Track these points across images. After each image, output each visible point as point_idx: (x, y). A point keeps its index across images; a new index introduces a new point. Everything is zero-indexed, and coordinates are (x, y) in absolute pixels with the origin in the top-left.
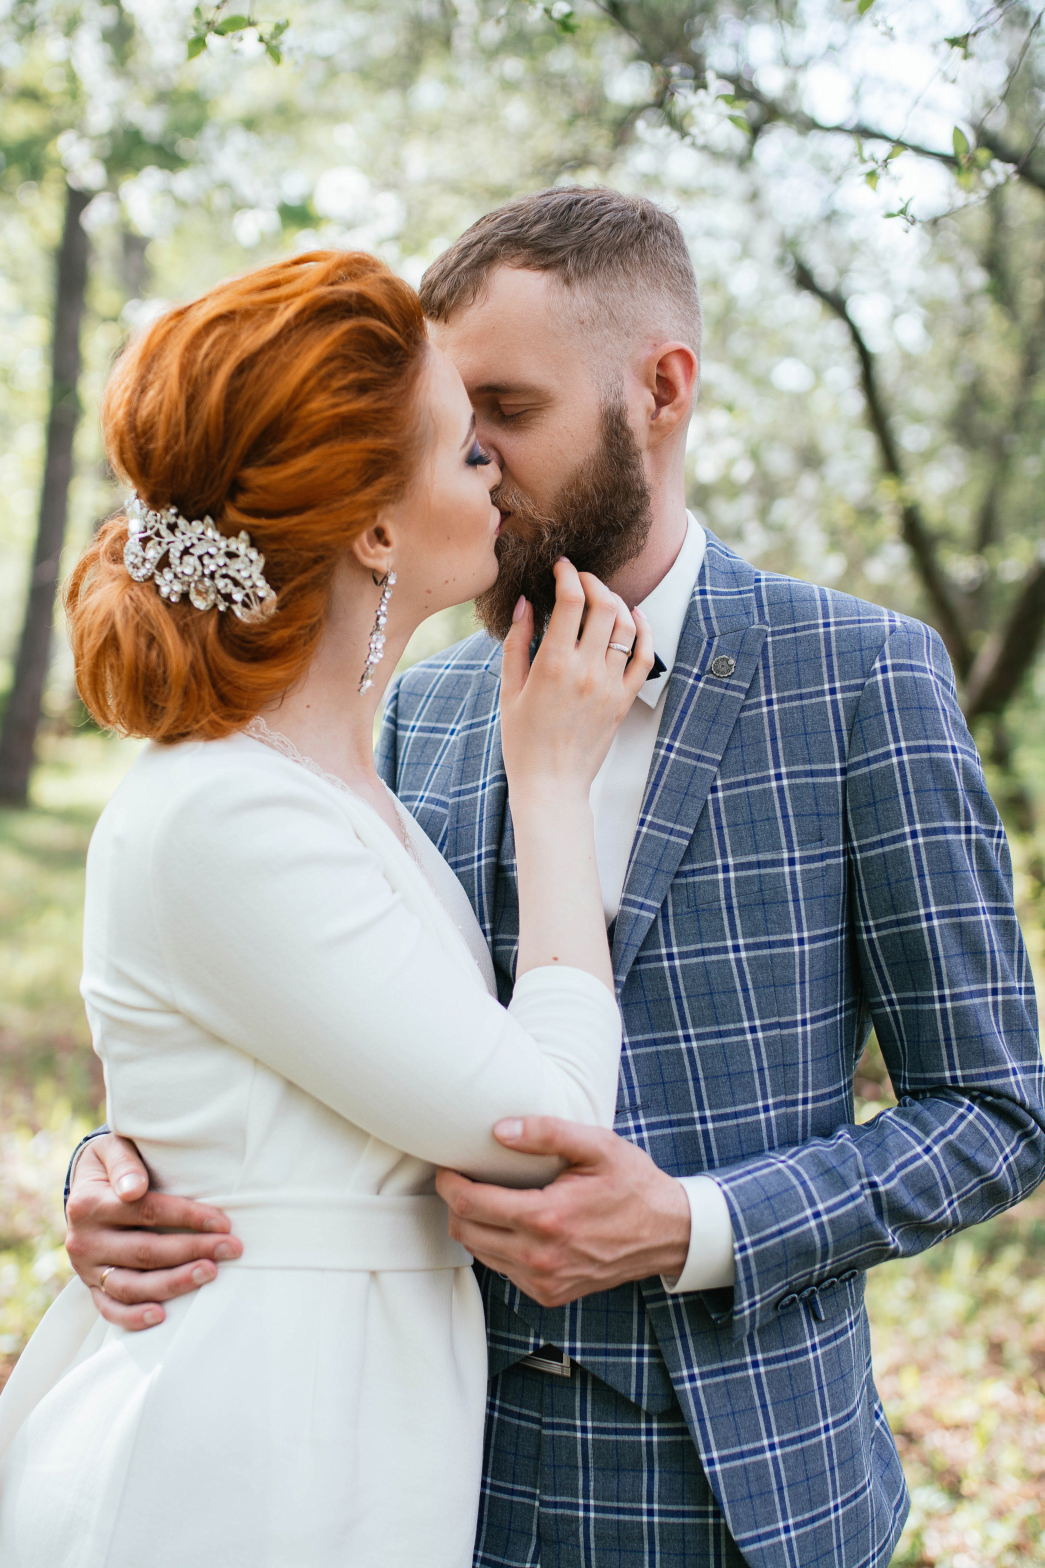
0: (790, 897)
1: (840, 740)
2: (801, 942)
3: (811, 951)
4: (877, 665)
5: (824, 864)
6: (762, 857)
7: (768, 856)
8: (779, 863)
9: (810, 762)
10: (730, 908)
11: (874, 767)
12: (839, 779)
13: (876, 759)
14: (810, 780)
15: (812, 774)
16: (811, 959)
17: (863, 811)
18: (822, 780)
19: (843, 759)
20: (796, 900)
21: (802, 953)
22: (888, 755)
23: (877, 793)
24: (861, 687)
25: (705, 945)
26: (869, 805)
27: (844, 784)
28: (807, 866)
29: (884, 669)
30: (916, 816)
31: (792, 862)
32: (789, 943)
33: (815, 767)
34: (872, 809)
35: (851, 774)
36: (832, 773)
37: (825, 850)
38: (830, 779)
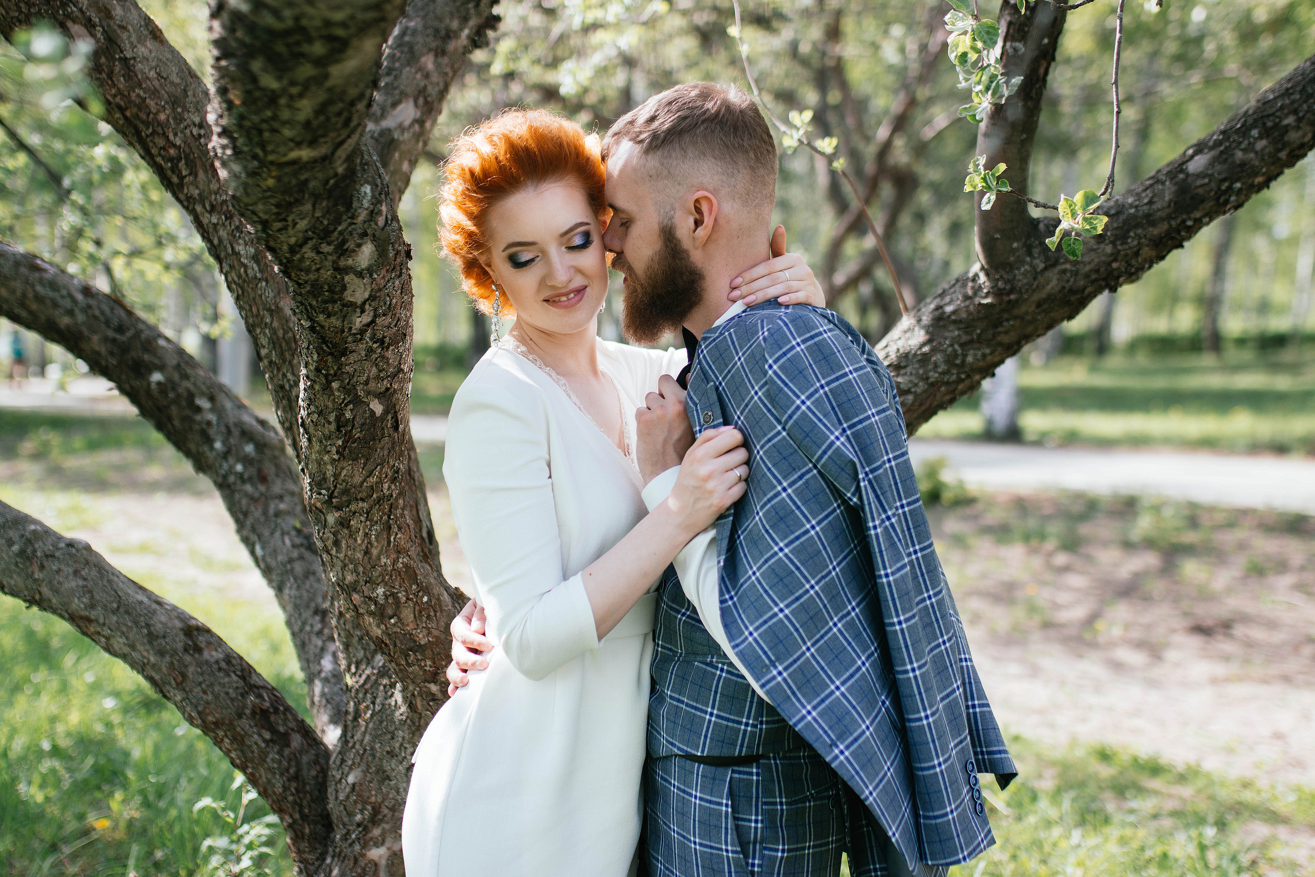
0: (794, 508)
1: (773, 414)
2: (813, 527)
3: (821, 529)
4: (766, 367)
5: (804, 480)
6: (769, 496)
7: (772, 494)
8: (778, 494)
9: (765, 435)
10: (767, 531)
11: (795, 417)
12: (784, 433)
13: (794, 413)
14: (770, 444)
15: (769, 440)
16: (823, 533)
17: (805, 442)
18: (776, 440)
19: (779, 422)
20: (798, 508)
21: (817, 533)
22: (798, 408)
23: (805, 429)
24: (766, 383)
25: (766, 557)
26: (805, 438)
27: (788, 434)
28: (794, 487)
29: (771, 367)
30: (832, 429)
31: (784, 489)
32: (807, 532)
33: (769, 436)
34: (808, 439)
35: (787, 427)
36: (779, 433)
37: (799, 473)
38: (779, 437)
